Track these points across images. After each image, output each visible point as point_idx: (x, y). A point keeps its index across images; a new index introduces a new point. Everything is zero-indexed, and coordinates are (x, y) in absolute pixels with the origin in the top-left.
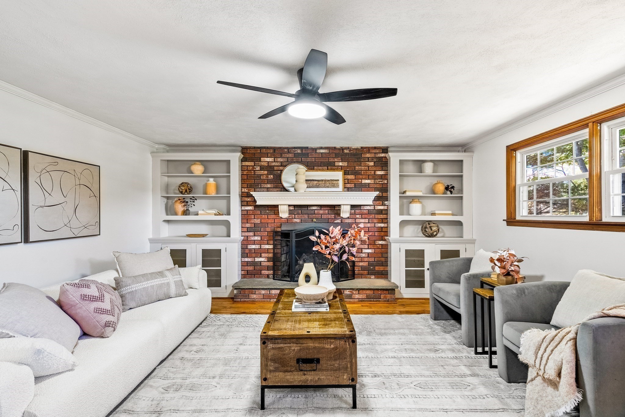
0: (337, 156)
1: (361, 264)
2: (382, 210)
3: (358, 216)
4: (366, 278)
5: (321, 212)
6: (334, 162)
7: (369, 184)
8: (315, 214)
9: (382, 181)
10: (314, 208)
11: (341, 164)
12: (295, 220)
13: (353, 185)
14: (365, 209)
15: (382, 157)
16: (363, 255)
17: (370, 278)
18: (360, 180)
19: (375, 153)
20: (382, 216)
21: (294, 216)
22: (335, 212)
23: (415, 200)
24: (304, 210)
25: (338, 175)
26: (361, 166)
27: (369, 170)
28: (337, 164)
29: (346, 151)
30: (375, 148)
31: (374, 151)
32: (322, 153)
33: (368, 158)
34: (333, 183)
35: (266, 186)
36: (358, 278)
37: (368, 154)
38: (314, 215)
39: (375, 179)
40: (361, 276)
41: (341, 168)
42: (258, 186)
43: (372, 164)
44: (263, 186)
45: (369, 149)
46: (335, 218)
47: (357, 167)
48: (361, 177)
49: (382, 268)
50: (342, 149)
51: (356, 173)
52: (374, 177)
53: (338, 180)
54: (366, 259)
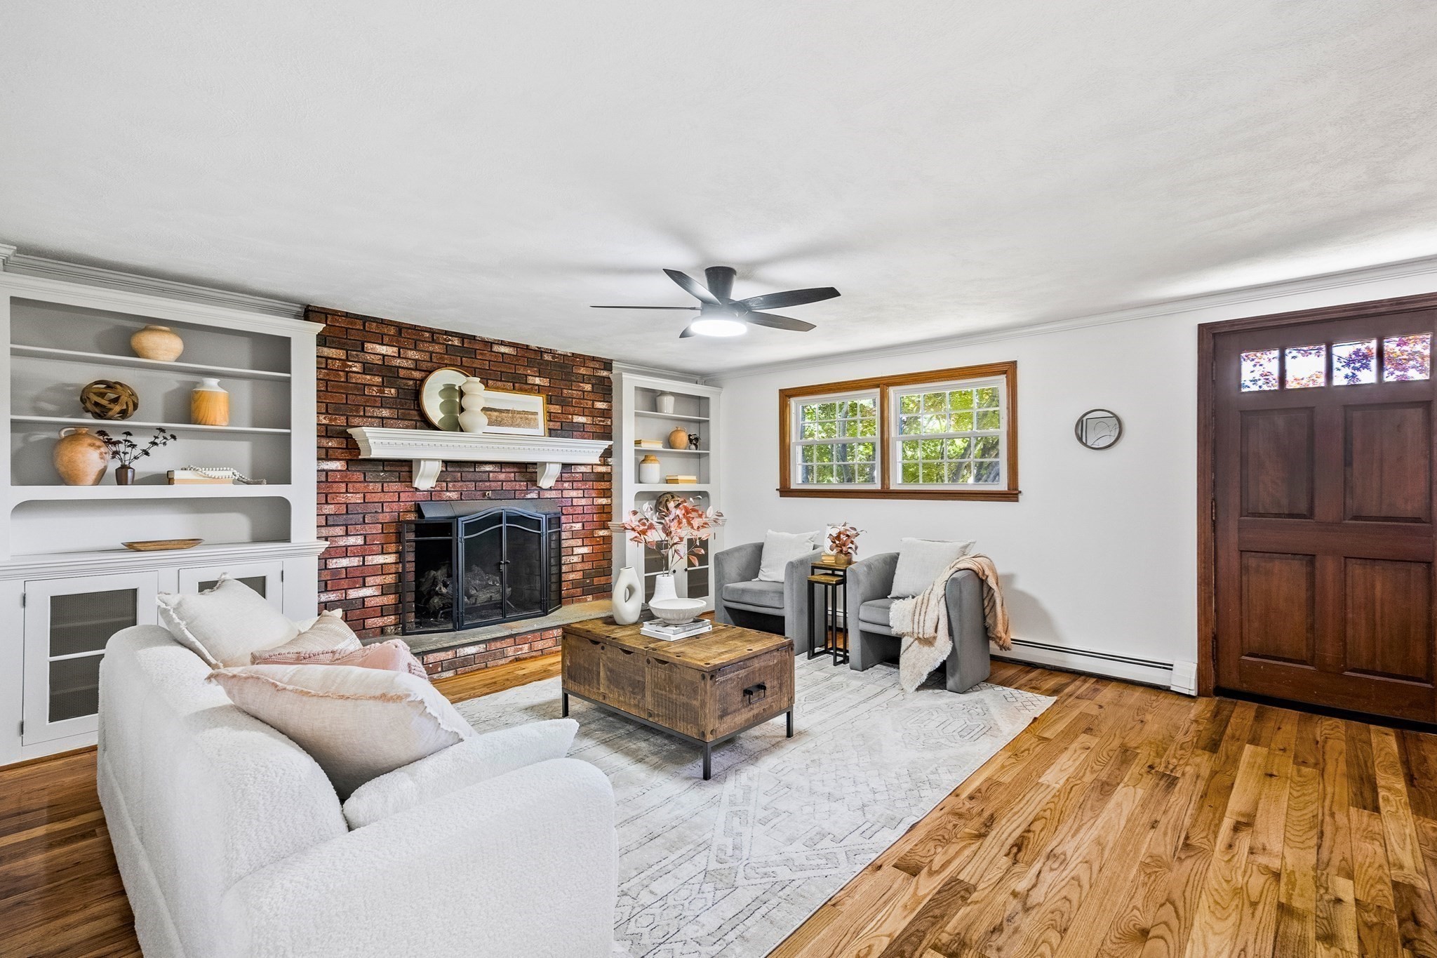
0: (530, 364)
1: (572, 576)
2: (603, 474)
3: (566, 485)
4: (579, 601)
5: (502, 476)
6: (526, 376)
7: (584, 424)
8: (489, 481)
9: (603, 421)
10: (488, 468)
11: (537, 381)
12: (448, 494)
13: (558, 425)
14: (579, 471)
15: (604, 377)
16: (575, 559)
17: (586, 601)
18: (570, 417)
19: (594, 368)
20: (604, 485)
21: (444, 484)
22: (528, 476)
23: (652, 458)
24: (468, 473)
25: (535, 403)
26: (571, 389)
27: (584, 399)
28: (531, 380)
29: (547, 357)
30: (594, 359)
31: (592, 364)
32: (503, 354)
33: (584, 375)
34: (524, 417)
35: (377, 412)
36: (568, 603)
37: (582, 369)
38: (487, 484)
39: (593, 417)
40: (572, 599)
41: (539, 390)
42: (357, 411)
43: (588, 387)
44: (369, 412)
45: (584, 359)
46: (527, 490)
47: (565, 391)
48: (571, 409)
49: (603, 580)
50: (540, 351)
51: (564, 402)
52: (593, 412)
53: (536, 413)
54: (579, 567)
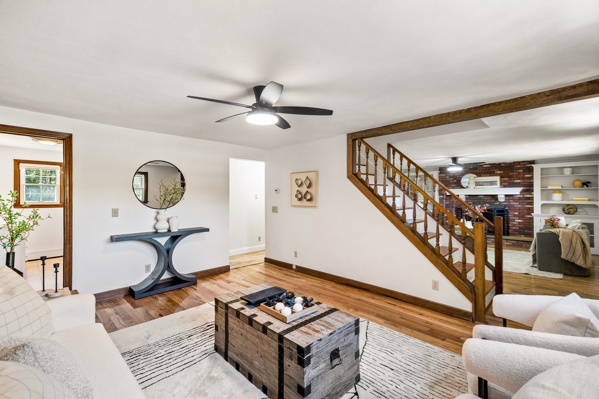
0: (496, 168)
1: (514, 228)
2: (529, 198)
3: (511, 201)
4: (518, 236)
5: (486, 198)
6: (494, 171)
7: (519, 182)
8: (481, 199)
9: (529, 181)
10: (481, 196)
11: (499, 172)
12: (469, 202)
13: (507, 184)
14: (517, 197)
15: (529, 167)
16: (515, 223)
17: (521, 236)
18: (513, 181)
19: (524, 165)
20: (529, 201)
21: (468, 200)
22: (495, 198)
23: (556, 192)
24: (475, 197)
25: (497, 179)
26: (513, 173)
27: (519, 175)
28: (496, 172)
29: (502, 165)
30: (524, 162)
31: (523, 163)
32: (486, 167)
33: (519, 168)
34: (492, 183)
35: (452, 185)
36: (511, 235)
37: (518, 166)
38: (481, 200)
39: (524, 180)
40: (514, 235)
41: (499, 175)
42: (448, 186)
43: (522, 171)
44: (451, 185)
45: (519, 163)
46: (495, 202)
47: (510, 174)
48: (513, 179)
49: (530, 232)
50: (500, 164)
51: (510, 177)
52: (524, 178)
53: (497, 181)
54: (517, 226)
